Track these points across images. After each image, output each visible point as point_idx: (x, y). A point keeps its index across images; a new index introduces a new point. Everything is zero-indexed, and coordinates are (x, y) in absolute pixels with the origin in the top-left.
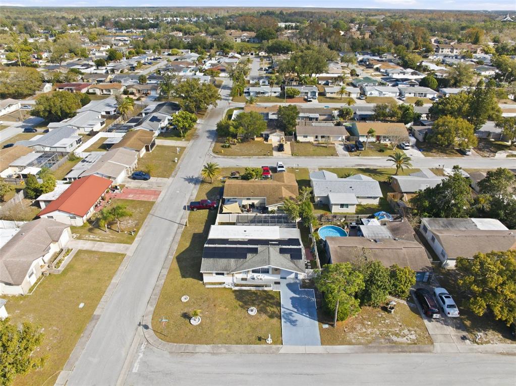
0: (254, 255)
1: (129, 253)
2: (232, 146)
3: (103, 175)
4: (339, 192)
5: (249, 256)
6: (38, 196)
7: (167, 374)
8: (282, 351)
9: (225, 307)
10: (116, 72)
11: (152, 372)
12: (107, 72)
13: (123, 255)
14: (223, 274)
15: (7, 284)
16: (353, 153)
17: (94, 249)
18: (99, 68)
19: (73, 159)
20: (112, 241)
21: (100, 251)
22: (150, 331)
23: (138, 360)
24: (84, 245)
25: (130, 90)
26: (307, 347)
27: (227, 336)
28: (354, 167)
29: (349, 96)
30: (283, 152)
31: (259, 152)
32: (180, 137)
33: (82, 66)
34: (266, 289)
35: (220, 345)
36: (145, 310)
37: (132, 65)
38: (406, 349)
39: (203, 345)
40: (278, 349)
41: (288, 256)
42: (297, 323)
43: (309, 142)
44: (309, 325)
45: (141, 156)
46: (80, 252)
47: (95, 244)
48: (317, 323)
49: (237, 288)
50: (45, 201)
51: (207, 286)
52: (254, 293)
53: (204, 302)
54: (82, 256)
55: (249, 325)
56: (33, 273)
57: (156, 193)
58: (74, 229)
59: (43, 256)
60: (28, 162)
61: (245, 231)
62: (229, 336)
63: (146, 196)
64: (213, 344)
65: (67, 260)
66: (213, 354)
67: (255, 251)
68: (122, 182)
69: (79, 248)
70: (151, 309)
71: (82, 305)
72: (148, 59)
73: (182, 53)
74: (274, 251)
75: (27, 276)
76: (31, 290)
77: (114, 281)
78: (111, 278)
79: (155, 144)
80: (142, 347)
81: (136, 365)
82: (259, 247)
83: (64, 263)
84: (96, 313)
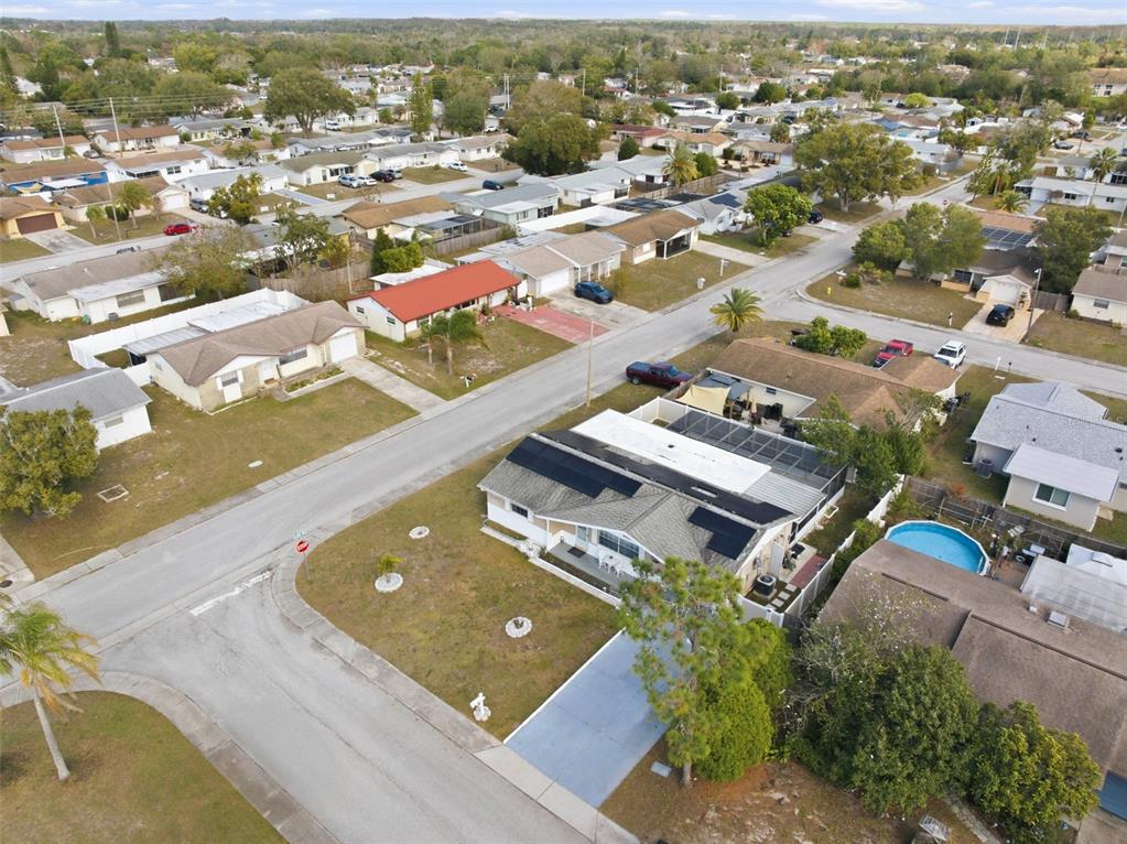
0: (622, 496)
1: (426, 415)
3: (516, 269)
4: (1062, 450)
5: (607, 494)
7: (231, 650)
8: (485, 756)
9: (474, 589)
10: (748, 122)
11: (217, 633)
12: (730, 119)
13: (412, 413)
14: (524, 513)
17: (377, 385)
20: (421, 383)
21: (385, 391)
22: (300, 560)
23: (221, 598)
24: (371, 374)
25: (738, 150)
26: (556, 787)
27: (412, 647)
30: (1001, 329)
31: (928, 313)
32: (759, 245)
33: (689, 104)
34: (604, 596)
35: (379, 658)
36: (337, 520)
39: (349, 638)
40: (482, 745)
41: (705, 535)
45: (637, 260)
46: (352, 381)
47: (388, 377)
48: (647, 747)
49: (539, 562)
50: (383, 284)
51: (486, 530)
53: (446, 556)
54: (345, 388)
55: (482, 652)
56: (233, 379)
58: (372, 339)
59: (283, 362)
61: (671, 447)
62: (415, 651)
63: (569, 330)
64: (370, 647)
65: (318, 386)
66: (347, 667)
67: (628, 488)
68: (551, 295)
69: (356, 374)
70: (348, 522)
71: (256, 464)
74: (678, 506)
75: (219, 379)
76: (215, 409)
77: (349, 449)
78: (350, 441)
79: (687, 246)
80: (254, 580)
81: (209, 604)
82: (647, 485)
83: (308, 388)
84: (260, 487)
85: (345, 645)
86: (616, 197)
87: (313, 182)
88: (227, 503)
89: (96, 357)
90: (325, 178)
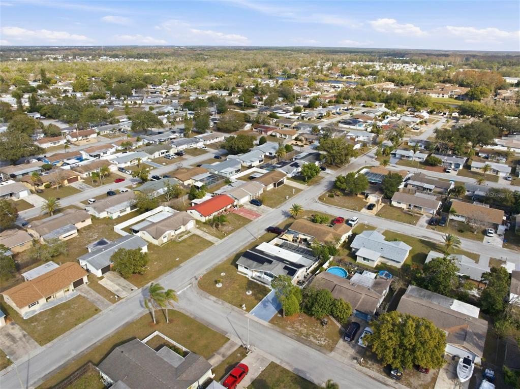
0: (269, 264)
1: (216, 244)
2: (336, 197)
3: (233, 196)
4: (370, 249)
5: (266, 264)
6: (194, 199)
7: (189, 300)
8: (246, 315)
9: (238, 286)
10: (305, 119)
12: (298, 118)
13: (213, 244)
14: (247, 268)
15: (153, 238)
16: (431, 226)
17: (201, 236)
18: (296, 113)
19: (228, 182)
20: (213, 235)
21: (204, 238)
22: (197, 282)
23: (183, 290)
24: (199, 232)
25: (300, 138)
26: (260, 319)
28: (418, 237)
29: (497, 174)
30: (371, 211)
31: (351, 206)
32: (305, 181)
33: (284, 111)
34: (266, 286)
35: (221, 300)
36: (202, 272)
37: (322, 114)
38: (312, 346)
40: (245, 314)
41: (287, 272)
42: (267, 307)
43: (400, 208)
44: (272, 311)
45: (268, 189)
46: (194, 235)
47: (204, 233)
48: (277, 312)
49: (251, 279)
50: (195, 203)
52: (258, 285)
53: (230, 279)
54: (193, 237)
55: (242, 298)
56: (166, 237)
57: (258, 215)
58: (198, 222)
59: (176, 230)
60: (200, 179)
61: (280, 251)
62: (228, 298)
63: (250, 216)
64: (218, 298)
65: (186, 236)
66: (215, 302)
67: (270, 262)
68: (244, 204)
69: (195, 233)
70: (205, 273)
71: (177, 259)
72: (340, 109)
73: (376, 105)
74: (281, 266)
75: (162, 237)
76: (162, 245)
77: (199, 254)
78: (199, 252)
79: (283, 183)
80: (188, 286)
81: (181, 292)
82: (274, 261)
83: (183, 238)
84: (181, 265)
85: (213, 298)
86: (260, 162)
87: (156, 157)
88: (174, 269)
89: (121, 229)
90: (159, 155)
